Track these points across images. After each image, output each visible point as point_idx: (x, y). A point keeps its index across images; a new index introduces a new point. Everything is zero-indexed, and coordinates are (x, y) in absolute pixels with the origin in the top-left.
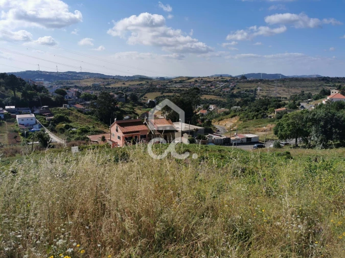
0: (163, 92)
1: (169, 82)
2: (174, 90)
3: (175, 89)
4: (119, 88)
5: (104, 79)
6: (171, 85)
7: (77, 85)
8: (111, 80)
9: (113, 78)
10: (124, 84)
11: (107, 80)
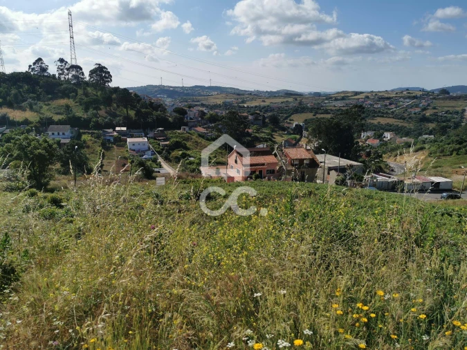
0: (316, 113)
1: (327, 99)
2: (332, 110)
3: (334, 108)
4: (256, 107)
5: (238, 95)
6: (329, 103)
7: (204, 102)
8: (247, 96)
9: (250, 93)
10: (264, 101)
11: (242, 96)
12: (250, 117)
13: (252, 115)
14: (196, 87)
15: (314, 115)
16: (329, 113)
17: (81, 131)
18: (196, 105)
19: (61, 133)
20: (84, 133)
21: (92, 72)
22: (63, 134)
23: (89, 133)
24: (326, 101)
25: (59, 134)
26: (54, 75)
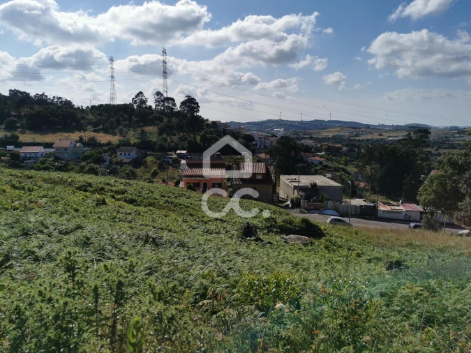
0: (439, 147)
1: (458, 133)
2: (459, 145)
3: (462, 143)
5: (354, 128)
6: (461, 137)
7: (314, 136)
8: (364, 129)
9: (368, 127)
10: (381, 135)
11: (358, 130)
12: (344, 149)
13: (347, 146)
14: (316, 121)
15: (436, 150)
16: (456, 148)
17: (148, 153)
18: (305, 138)
19: (127, 154)
20: (150, 155)
21: (183, 103)
22: (129, 155)
23: (154, 155)
24: (456, 135)
25: (125, 154)
26: (150, 107)
